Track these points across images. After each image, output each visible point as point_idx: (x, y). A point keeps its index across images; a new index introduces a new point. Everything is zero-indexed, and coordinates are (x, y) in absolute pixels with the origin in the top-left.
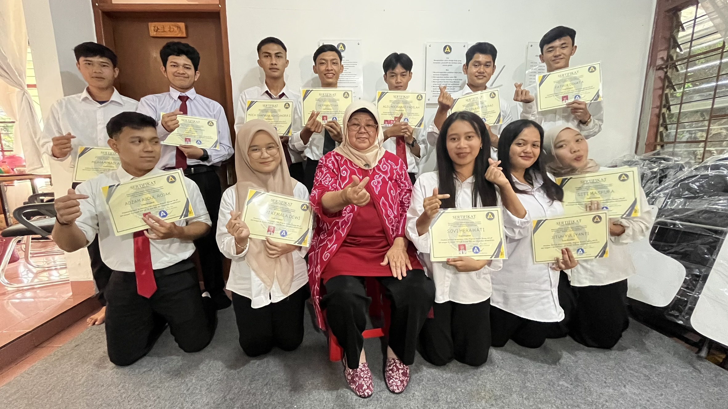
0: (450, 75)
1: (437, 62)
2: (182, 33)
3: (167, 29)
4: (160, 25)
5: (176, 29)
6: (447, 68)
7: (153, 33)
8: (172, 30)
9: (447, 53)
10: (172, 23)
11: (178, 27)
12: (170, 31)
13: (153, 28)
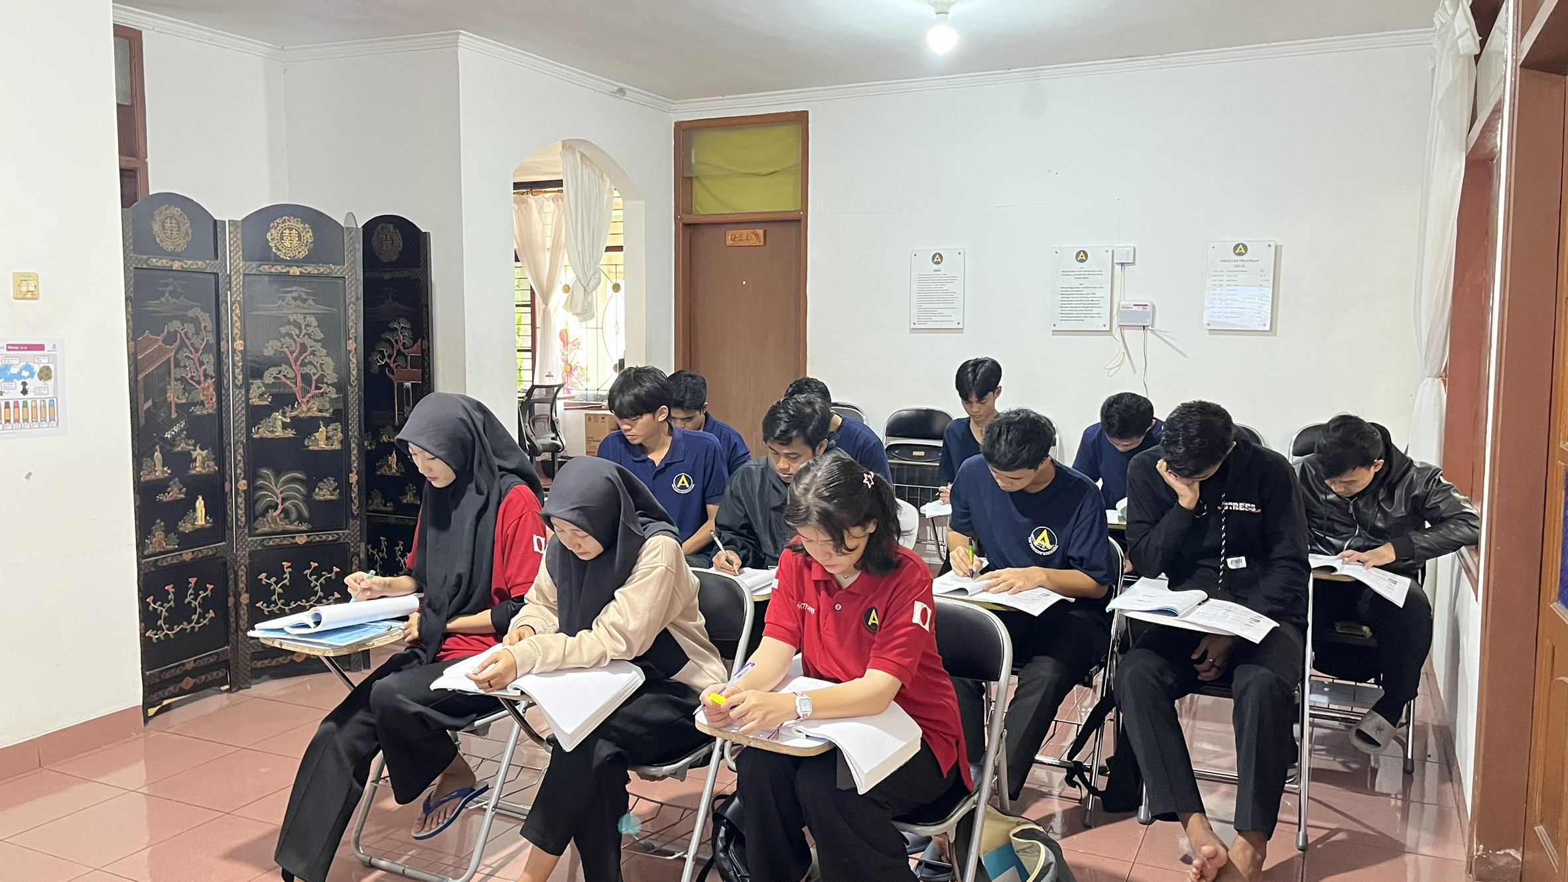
0: (1085, 291)
1: (1066, 273)
2: (760, 242)
3: (744, 237)
4: (737, 233)
5: (754, 236)
6: (1081, 281)
7: (729, 242)
8: (749, 238)
9: (1082, 261)
10: (751, 231)
11: (757, 235)
12: (747, 239)
13: (730, 237)
